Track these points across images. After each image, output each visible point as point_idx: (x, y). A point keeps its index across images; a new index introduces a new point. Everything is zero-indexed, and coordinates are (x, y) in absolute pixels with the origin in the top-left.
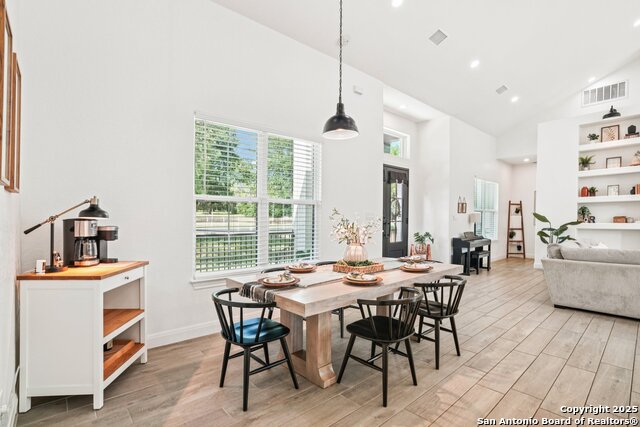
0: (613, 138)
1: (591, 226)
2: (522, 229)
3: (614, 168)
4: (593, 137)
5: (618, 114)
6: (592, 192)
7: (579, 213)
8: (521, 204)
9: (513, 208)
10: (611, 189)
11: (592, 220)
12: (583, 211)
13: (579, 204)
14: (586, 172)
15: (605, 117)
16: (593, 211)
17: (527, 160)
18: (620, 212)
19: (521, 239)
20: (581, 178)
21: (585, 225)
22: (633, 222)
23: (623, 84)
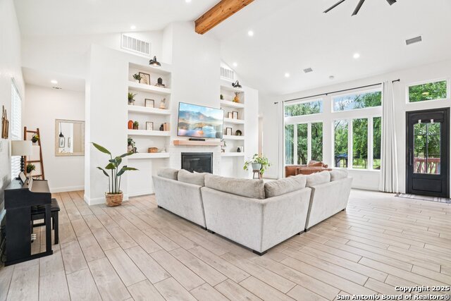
0: (147, 83)
2: (41, 161)
3: (149, 108)
5: (160, 64)
6: (136, 126)
8: (38, 132)
9: (30, 136)
10: (148, 125)
11: (135, 150)
12: (129, 142)
13: (128, 135)
14: (132, 107)
17: (54, 82)
19: (40, 173)
20: (130, 112)
22: (160, 152)
23: (148, 44)
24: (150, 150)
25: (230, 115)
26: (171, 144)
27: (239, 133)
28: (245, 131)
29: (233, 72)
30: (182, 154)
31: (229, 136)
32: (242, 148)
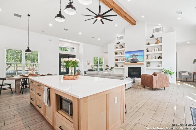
3: (120, 55)
4: (117, 48)
11: (118, 66)
12: (116, 64)
14: (116, 56)
23: (123, 36)
24: (121, 66)
25: (153, 50)
28: (163, 56)
29: (163, 27)
30: (128, 67)
31: (154, 60)
32: (160, 65)
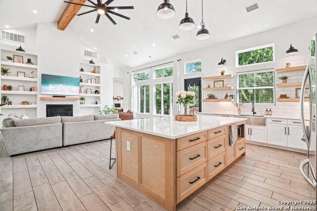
0: (20, 62)
1: (10, 106)
3: (21, 77)
4: (9, 58)
5: (24, 51)
6: (10, 88)
7: (2, 99)
10: (20, 88)
11: (10, 103)
12: (4, 98)
13: (2, 94)
14: (5, 77)
15: (17, 50)
16: (10, 99)
18: (25, 99)
21: (6, 106)
22: (31, 104)
23: (23, 37)
24: (23, 103)
25: (89, 81)
26: (38, 99)
27: (96, 92)
28: (101, 91)
29: (96, 53)
30: (47, 105)
31: (89, 94)
32: (98, 102)
